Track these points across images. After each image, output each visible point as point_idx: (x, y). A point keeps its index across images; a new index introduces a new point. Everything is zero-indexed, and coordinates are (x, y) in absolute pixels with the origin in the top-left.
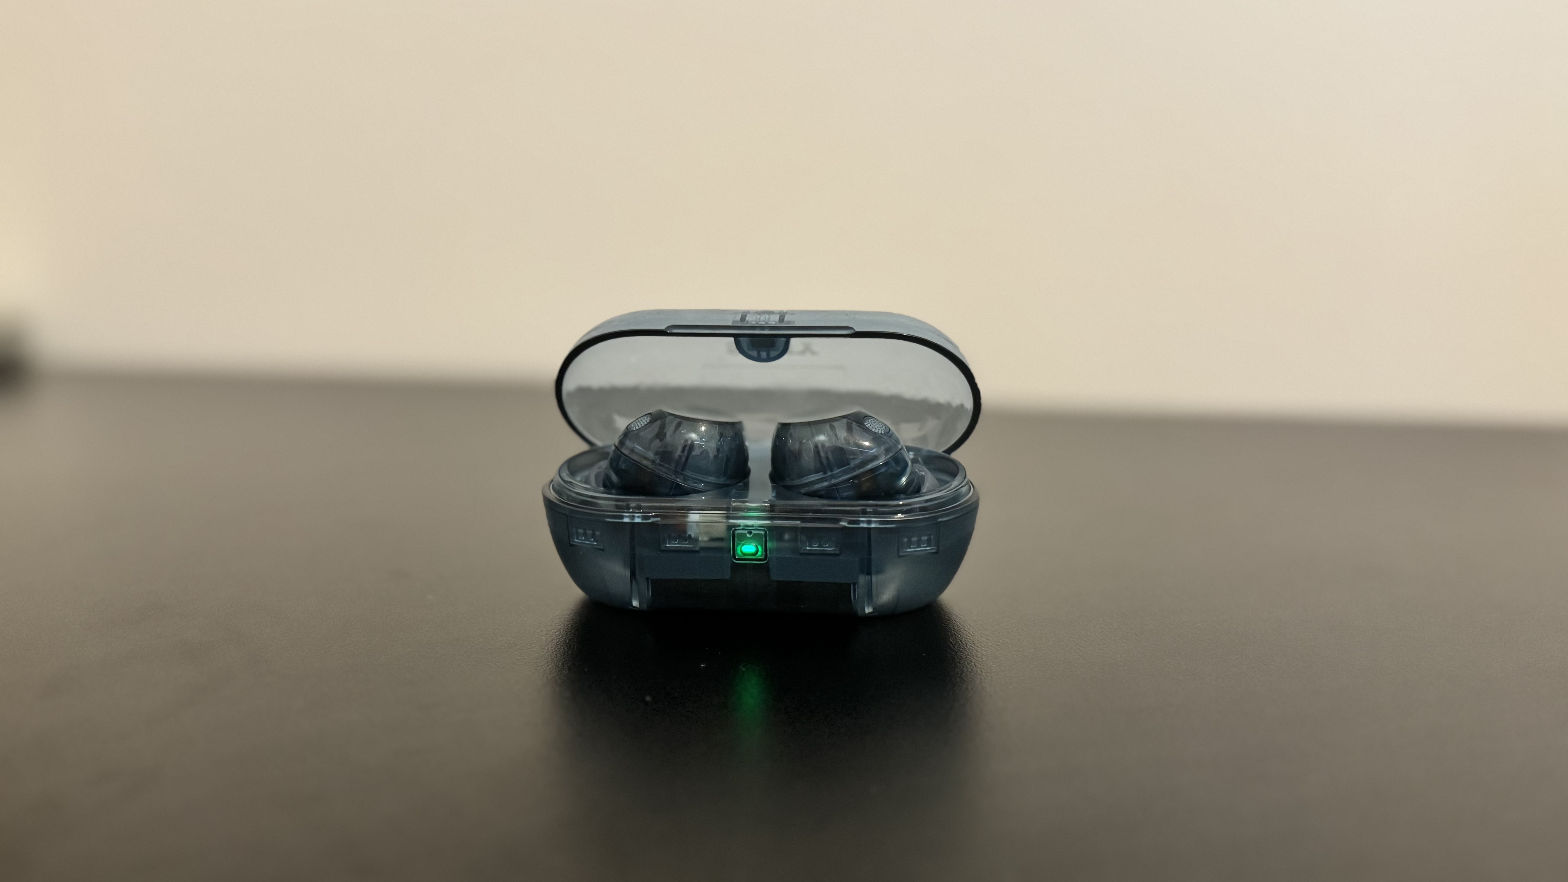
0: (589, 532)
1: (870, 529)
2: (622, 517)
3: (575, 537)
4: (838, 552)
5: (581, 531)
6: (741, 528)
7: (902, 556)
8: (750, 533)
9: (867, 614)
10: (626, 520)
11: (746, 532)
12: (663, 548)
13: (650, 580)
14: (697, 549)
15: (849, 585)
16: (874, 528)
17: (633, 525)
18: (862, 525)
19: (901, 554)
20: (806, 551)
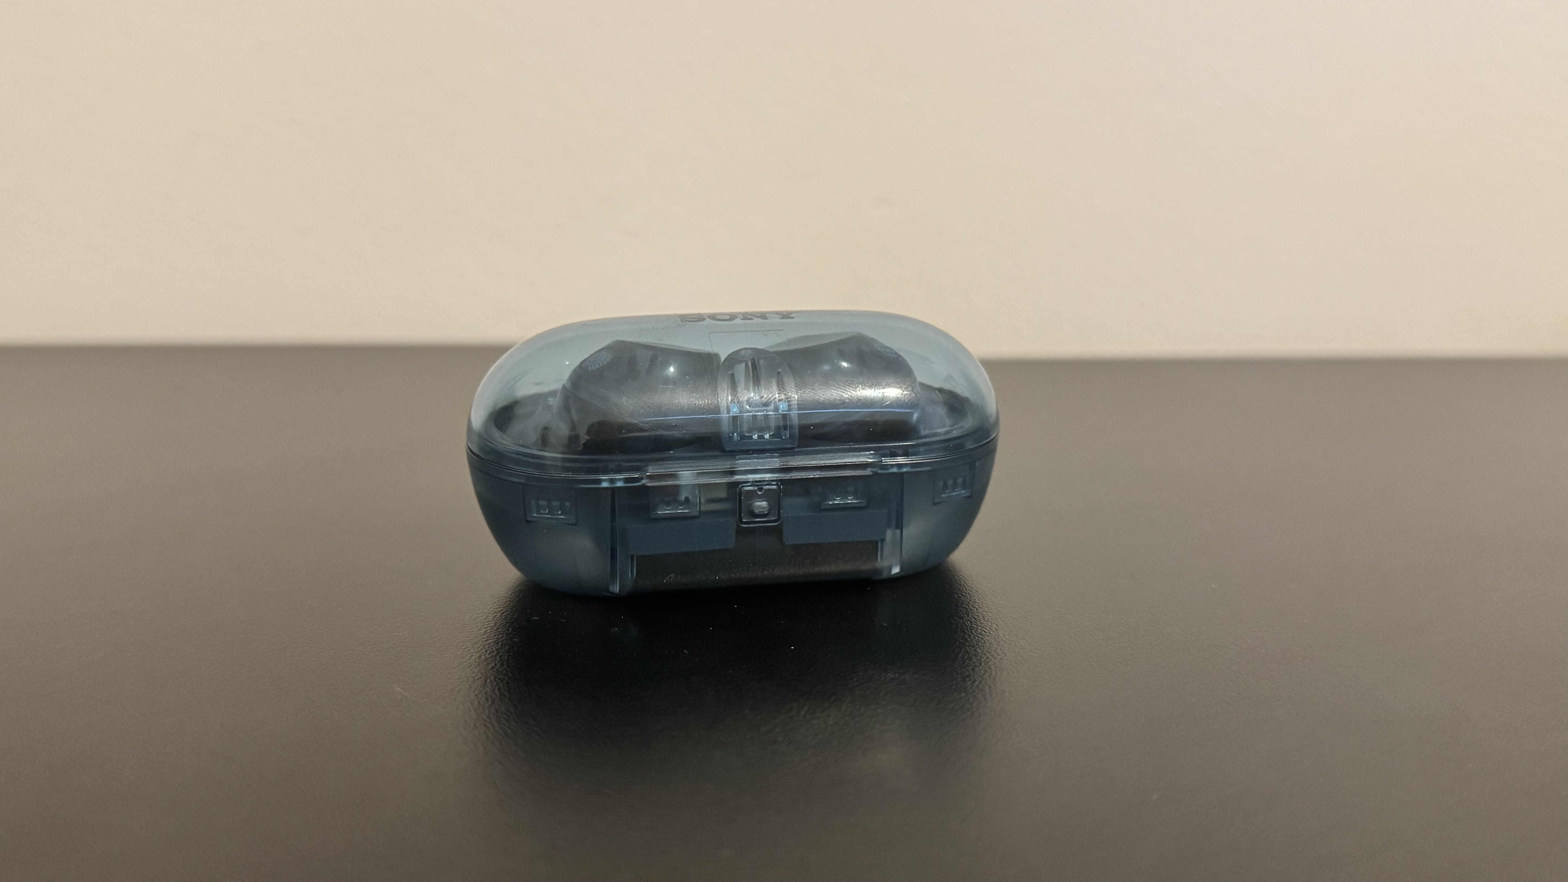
0: (556, 503)
1: (903, 473)
2: (599, 481)
3: (535, 512)
4: (864, 505)
5: (543, 503)
6: (749, 484)
7: (938, 503)
8: (760, 490)
9: (893, 575)
10: (605, 485)
11: (756, 488)
12: (652, 516)
13: (635, 557)
14: (696, 514)
15: (877, 542)
16: (906, 472)
17: (613, 491)
18: (891, 471)
19: (937, 501)
20: (828, 507)
